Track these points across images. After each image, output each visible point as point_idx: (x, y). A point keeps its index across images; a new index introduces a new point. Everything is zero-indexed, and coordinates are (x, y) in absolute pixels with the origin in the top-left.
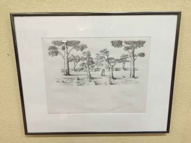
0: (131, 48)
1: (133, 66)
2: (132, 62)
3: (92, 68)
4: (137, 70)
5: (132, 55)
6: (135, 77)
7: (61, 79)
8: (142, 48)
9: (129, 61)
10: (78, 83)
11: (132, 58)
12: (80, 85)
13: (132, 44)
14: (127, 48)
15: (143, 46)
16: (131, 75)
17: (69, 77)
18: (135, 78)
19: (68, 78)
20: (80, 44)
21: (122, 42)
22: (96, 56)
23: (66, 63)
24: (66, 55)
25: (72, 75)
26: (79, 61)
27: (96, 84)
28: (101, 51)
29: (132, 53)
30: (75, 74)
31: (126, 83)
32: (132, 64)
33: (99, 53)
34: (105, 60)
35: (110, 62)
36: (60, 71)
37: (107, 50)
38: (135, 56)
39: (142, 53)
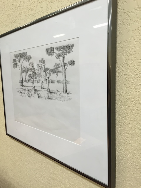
0: (61, 54)
1: (65, 78)
2: (64, 72)
3: (35, 79)
4: (69, 83)
5: (63, 63)
6: (68, 92)
7: (19, 89)
8: (71, 53)
9: (61, 72)
10: (28, 94)
11: (64, 68)
12: (29, 96)
13: (62, 50)
14: (59, 56)
15: (72, 51)
16: (63, 90)
17: (23, 87)
18: (68, 94)
19: (23, 89)
20: (27, 55)
21: (53, 48)
22: (37, 66)
23: (21, 74)
24: (21, 67)
25: (25, 86)
26: (27, 72)
27: (39, 97)
28: (40, 61)
29: (63, 62)
30: (26, 85)
31: (60, 99)
32: (64, 76)
33: (39, 63)
34: (43, 71)
35: (46, 72)
36: (19, 81)
37: (44, 60)
38: (66, 65)
39: (71, 61)
